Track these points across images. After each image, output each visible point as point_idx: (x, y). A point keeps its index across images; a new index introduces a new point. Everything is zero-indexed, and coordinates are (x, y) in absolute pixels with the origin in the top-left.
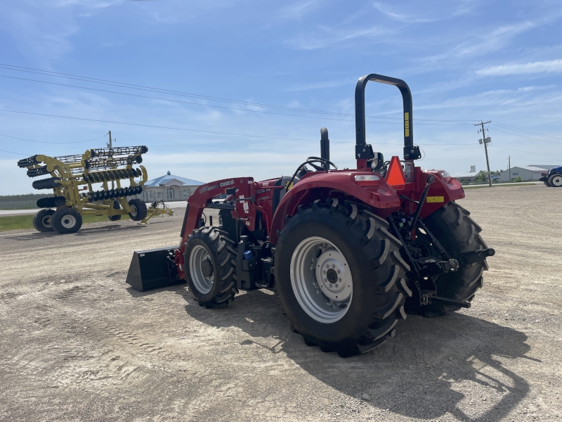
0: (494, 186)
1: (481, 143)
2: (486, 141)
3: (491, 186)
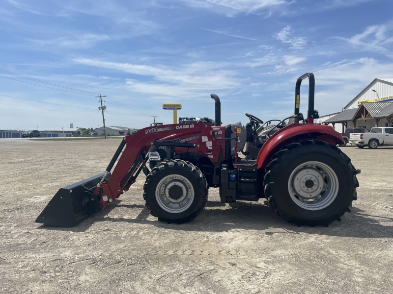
0: (108, 138)
1: (100, 109)
2: (103, 108)
3: (106, 138)
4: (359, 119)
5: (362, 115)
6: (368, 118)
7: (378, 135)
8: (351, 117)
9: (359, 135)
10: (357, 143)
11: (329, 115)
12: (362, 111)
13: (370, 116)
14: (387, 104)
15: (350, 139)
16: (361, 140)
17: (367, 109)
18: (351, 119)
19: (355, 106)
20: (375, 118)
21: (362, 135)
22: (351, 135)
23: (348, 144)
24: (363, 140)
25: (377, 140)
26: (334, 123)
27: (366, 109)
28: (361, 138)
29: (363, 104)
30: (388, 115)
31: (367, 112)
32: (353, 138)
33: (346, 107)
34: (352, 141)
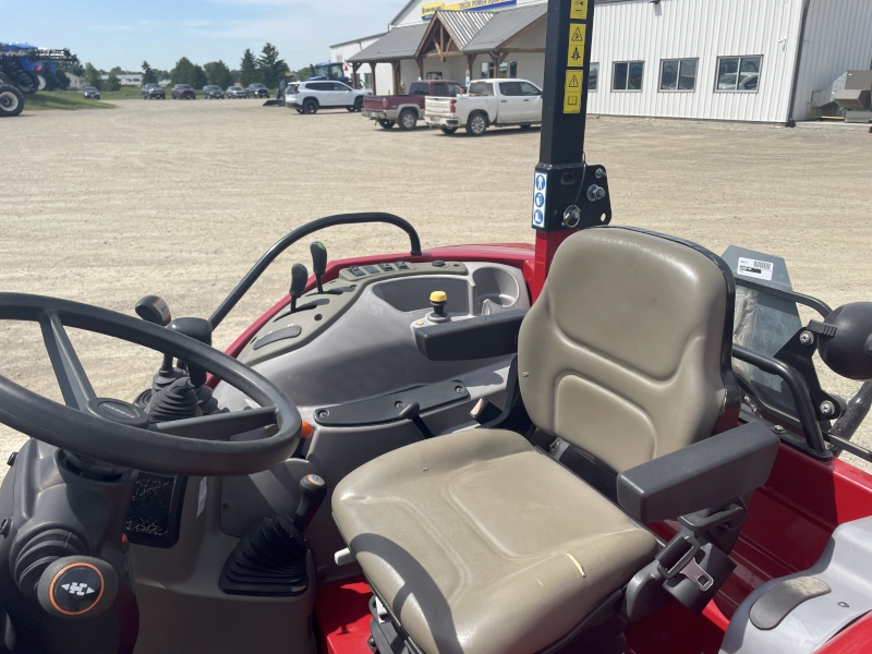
4: (430, 55)
5: (437, 45)
6: (451, 53)
7: (487, 100)
8: (412, 48)
9: (446, 101)
10: (443, 122)
11: (359, 41)
12: (436, 33)
13: (454, 47)
14: (487, 16)
15: (426, 113)
16: (451, 115)
17: (448, 29)
18: (413, 53)
19: (415, 18)
20: (466, 53)
21: (454, 102)
22: (428, 100)
23: (420, 123)
24: (456, 115)
25: (483, 114)
26: (373, 63)
27: (445, 30)
28: (453, 110)
29: (440, 15)
30: (493, 46)
31: (447, 36)
32: (433, 109)
33: (394, 22)
34: (432, 118)
